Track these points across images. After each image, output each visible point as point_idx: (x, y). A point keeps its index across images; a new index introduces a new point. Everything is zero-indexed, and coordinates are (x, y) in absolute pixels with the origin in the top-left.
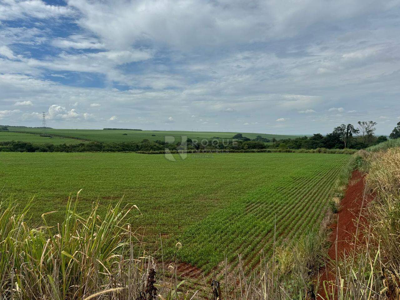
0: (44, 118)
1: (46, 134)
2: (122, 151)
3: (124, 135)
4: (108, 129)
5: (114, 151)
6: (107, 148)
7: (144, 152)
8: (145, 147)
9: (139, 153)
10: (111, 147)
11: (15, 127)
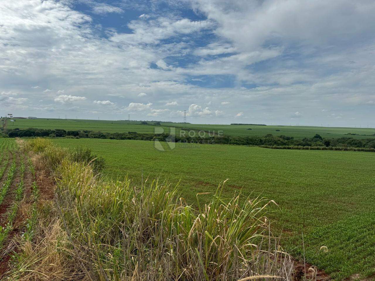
0: (185, 115)
1: (186, 128)
2: (246, 144)
3: (248, 129)
4: (235, 124)
5: (239, 144)
6: (234, 142)
7: (268, 146)
8: (269, 142)
9: (262, 147)
10: (237, 140)
11: (165, 122)
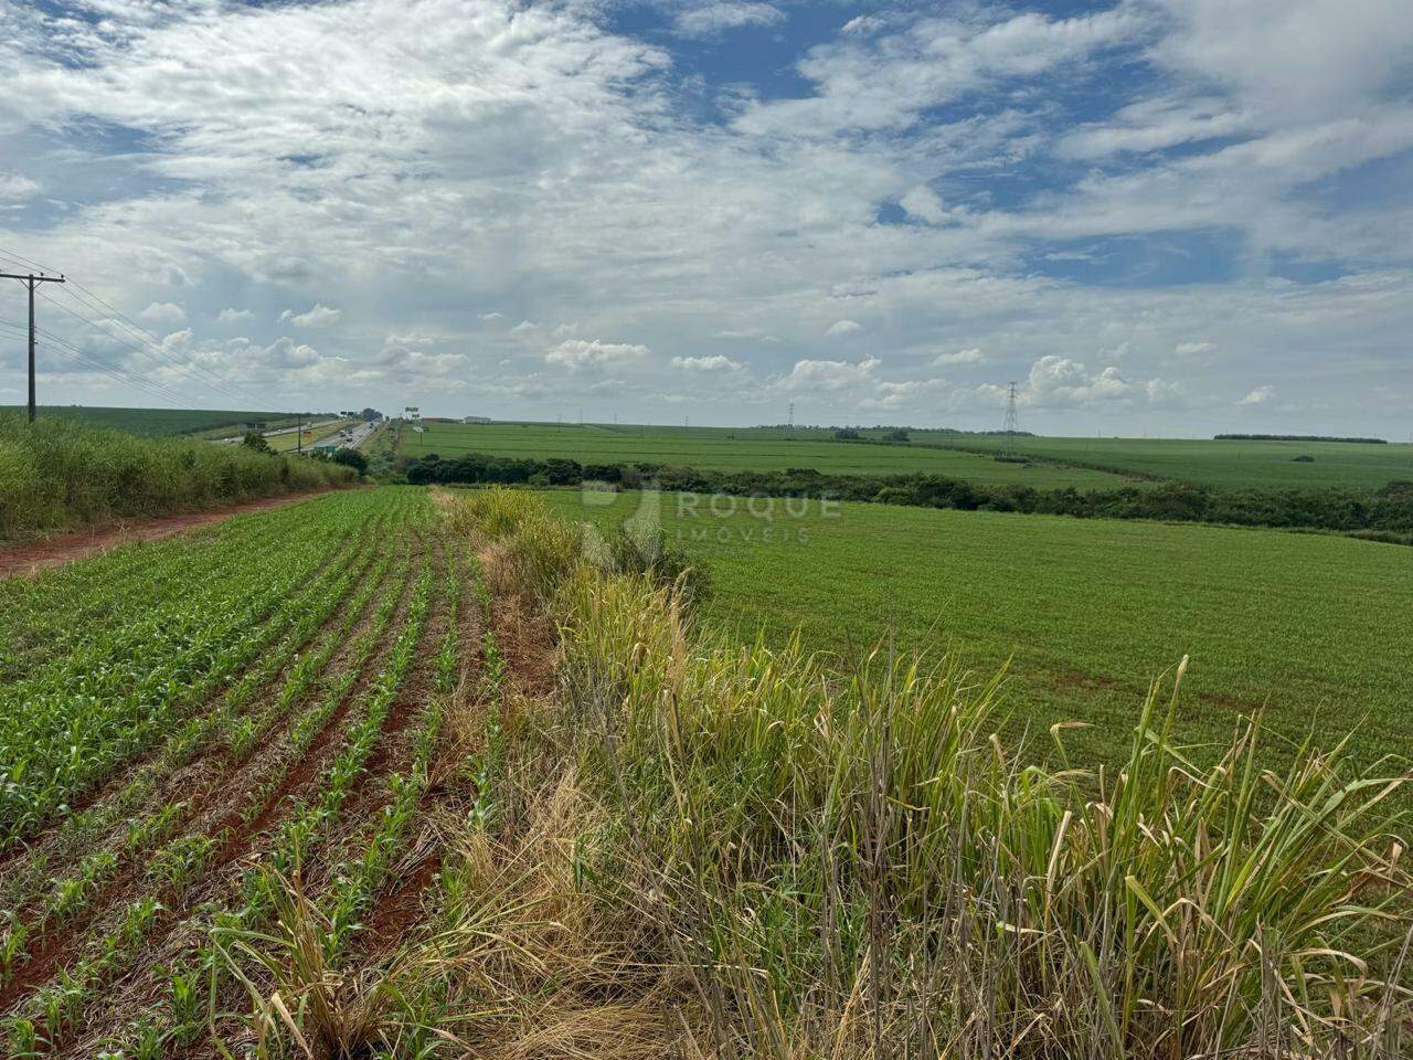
0: (1012, 402)
1: (1015, 454)
2: (1285, 524)
3: (1298, 460)
4: (1235, 437)
5: (1250, 523)
6: (1226, 511)
7: (1391, 534)
8: (1395, 514)
9: (1362, 537)
10: (1240, 507)
11: (927, 431)
